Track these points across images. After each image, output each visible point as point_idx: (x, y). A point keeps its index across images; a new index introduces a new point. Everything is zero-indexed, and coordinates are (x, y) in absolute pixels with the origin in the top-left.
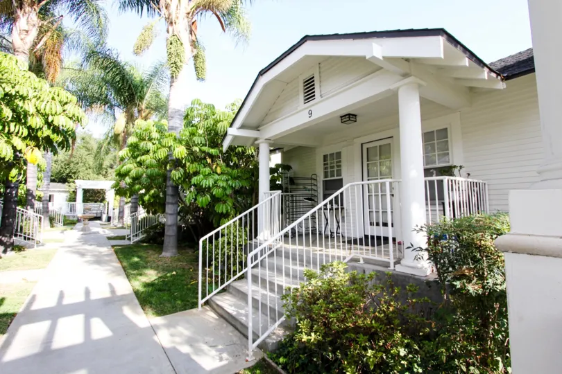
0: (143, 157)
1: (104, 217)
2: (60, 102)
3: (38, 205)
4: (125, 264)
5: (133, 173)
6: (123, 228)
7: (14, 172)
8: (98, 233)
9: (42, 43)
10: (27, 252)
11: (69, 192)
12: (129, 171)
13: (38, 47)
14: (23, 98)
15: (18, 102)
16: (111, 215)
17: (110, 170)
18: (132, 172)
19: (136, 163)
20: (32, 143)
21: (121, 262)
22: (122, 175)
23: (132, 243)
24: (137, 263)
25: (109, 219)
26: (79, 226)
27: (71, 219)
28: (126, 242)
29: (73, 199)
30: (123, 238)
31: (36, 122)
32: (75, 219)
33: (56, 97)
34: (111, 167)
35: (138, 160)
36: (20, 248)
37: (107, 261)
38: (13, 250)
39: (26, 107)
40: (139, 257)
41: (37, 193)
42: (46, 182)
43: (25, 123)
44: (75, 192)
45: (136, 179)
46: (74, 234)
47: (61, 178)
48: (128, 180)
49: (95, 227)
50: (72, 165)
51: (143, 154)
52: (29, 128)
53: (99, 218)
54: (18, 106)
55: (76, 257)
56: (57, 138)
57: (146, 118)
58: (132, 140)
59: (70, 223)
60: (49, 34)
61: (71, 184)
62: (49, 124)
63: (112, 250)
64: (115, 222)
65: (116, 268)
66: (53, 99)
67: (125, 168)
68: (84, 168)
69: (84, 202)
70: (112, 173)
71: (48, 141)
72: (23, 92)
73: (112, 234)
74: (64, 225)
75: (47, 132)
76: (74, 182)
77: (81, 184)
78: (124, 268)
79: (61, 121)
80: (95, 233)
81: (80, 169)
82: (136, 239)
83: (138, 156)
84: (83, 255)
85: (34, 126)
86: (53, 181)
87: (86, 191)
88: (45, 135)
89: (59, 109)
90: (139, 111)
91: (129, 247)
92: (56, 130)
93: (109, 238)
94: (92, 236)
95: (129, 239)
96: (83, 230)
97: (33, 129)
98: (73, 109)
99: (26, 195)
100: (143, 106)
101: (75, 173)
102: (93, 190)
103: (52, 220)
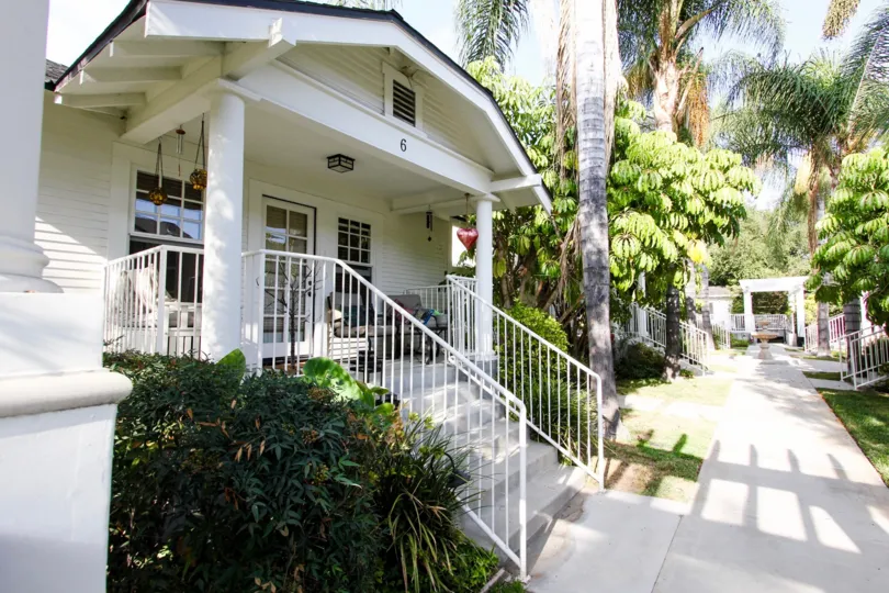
0: (869, 225)
1: (791, 338)
2: (720, 169)
3: (699, 318)
4: (852, 426)
5: (851, 257)
6: (828, 358)
7: (678, 275)
8: (786, 363)
9: (683, 99)
10: (695, 380)
11: (731, 298)
12: (843, 254)
13: (680, 107)
14: (680, 179)
15: (675, 186)
16: (802, 334)
17: (791, 259)
18: (849, 255)
19: (855, 237)
20: (695, 235)
21: (843, 422)
22: (825, 264)
23: (855, 388)
24: (879, 429)
25: (800, 342)
26: (755, 349)
27: (740, 338)
28: (842, 386)
29: (738, 308)
30: (835, 377)
31: (695, 205)
32: (746, 339)
33: (715, 164)
34: (793, 253)
35: (859, 230)
36: (687, 374)
37: (815, 413)
38: (680, 375)
39: (684, 190)
40: (879, 418)
41: (697, 302)
42: (704, 285)
43: (683, 212)
44: (740, 299)
45: (859, 268)
46: (748, 362)
47: (720, 280)
48: (840, 271)
49: (779, 353)
50: (732, 259)
51: (866, 219)
52: (690, 216)
53: (781, 339)
54: (674, 191)
55: (761, 398)
56: (722, 221)
57: (859, 148)
58: (840, 196)
59: (740, 345)
60: (690, 82)
61: (734, 287)
62: (709, 204)
63: (818, 397)
64: (812, 347)
65: (837, 430)
66: (712, 167)
67: (832, 250)
68: (750, 262)
69: (754, 312)
70: (805, 263)
71: (711, 227)
72: (680, 172)
73: (811, 369)
74: (732, 347)
75: (709, 216)
76: (738, 284)
77: (749, 286)
78: (851, 432)
79: (725, 196)
80: (781, 363)
81: (745, 263)
82: (865, 383)
83: (856, 224)
84: (770, 396)
85: (693, 213)
86: (711, 284)
87: (756, 297)
88: (707, 221)
89: (721, 178)
90: (841, 142)
91: (850, 395)
92: (720, 210)
93: (809, 375)
94: (778, 368)
95: (849, 380)
96: (761, 356)
97: (693, 217)
98: (738, 173)
99: (685, 304)
100: (849, 129)
101: (737, 270)
102: (766, 293)
103: (716, 338)
